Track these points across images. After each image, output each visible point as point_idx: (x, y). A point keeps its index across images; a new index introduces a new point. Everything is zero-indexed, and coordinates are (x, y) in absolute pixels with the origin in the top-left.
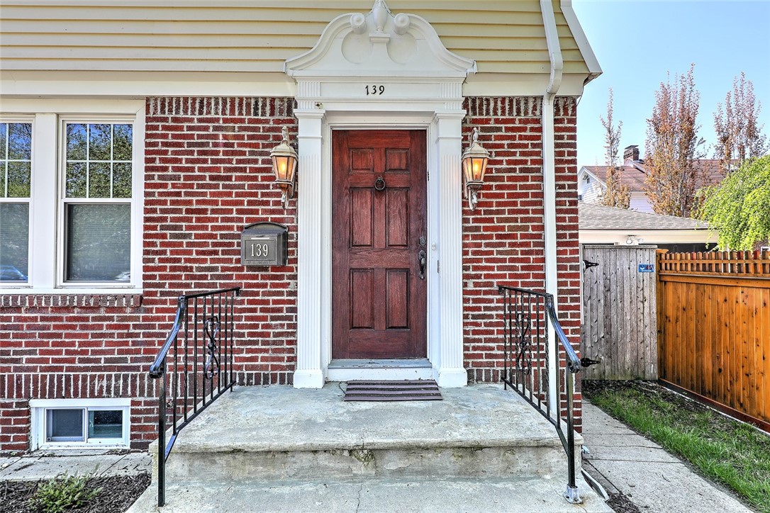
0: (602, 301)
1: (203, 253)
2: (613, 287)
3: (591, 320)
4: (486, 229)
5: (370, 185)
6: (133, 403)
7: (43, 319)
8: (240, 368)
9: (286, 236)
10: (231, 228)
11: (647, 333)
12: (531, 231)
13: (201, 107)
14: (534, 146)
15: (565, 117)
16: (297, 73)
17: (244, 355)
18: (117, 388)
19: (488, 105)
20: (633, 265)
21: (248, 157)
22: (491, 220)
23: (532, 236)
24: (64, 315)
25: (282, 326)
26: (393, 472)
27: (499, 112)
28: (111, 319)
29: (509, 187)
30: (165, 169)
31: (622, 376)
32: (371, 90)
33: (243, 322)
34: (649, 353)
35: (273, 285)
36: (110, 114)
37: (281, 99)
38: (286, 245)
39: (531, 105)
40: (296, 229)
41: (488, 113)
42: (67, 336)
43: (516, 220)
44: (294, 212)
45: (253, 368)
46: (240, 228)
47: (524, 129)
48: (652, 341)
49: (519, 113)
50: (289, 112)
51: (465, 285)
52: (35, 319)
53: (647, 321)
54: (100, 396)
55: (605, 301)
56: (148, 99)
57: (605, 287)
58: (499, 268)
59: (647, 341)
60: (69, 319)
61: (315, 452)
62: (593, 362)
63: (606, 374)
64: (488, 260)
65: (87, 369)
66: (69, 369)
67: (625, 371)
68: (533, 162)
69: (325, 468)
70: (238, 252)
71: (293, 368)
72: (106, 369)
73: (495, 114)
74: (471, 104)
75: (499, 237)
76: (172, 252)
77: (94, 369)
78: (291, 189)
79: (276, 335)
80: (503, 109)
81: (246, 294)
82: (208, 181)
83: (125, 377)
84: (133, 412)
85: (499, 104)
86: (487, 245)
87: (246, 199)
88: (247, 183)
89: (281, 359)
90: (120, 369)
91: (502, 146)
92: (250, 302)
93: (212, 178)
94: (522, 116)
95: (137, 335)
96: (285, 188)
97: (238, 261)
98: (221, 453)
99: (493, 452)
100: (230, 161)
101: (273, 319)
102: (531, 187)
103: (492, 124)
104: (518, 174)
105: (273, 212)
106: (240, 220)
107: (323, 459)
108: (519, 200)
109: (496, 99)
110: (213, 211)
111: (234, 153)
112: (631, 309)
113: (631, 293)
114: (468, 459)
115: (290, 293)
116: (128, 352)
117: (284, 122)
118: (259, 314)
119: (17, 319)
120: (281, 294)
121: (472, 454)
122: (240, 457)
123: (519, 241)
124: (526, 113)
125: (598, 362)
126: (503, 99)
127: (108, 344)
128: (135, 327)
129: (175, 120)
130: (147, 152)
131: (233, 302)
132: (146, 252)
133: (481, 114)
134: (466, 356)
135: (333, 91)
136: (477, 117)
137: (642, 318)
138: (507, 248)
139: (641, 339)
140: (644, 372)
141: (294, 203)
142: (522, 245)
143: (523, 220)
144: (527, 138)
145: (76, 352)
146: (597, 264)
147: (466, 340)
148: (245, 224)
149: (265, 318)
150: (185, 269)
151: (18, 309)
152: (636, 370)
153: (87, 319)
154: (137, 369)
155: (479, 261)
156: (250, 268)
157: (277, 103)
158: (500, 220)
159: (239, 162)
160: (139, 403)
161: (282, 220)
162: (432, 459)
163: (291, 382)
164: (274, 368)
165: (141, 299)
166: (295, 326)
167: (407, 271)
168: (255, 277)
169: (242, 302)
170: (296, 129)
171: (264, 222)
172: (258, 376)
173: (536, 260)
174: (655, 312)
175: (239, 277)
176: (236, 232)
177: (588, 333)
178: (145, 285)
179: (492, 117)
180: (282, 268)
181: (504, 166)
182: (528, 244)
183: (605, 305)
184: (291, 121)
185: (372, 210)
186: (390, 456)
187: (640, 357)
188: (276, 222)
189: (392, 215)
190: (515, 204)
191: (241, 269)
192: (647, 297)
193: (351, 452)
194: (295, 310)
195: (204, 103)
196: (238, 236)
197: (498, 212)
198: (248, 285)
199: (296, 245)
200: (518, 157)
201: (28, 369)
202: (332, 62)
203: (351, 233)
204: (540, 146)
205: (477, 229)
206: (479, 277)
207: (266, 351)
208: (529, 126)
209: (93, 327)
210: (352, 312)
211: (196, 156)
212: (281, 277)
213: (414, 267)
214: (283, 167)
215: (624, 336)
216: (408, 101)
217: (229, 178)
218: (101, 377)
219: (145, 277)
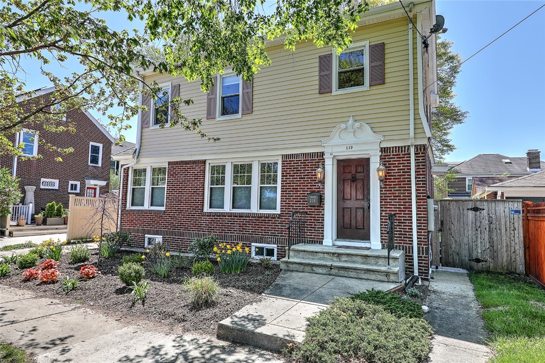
0: (487, 229)
1: (297, 201)
2: (494, 222)
3: (481, 239)
4: (389, 194)
5: (350, 178)
6: (278, 246)
7: (255, 220)
8: (307, 238)
9: (321, 196)
10: (305, 194)
11: (517, 247)
12: (407, 194)
13: (297, 157)
14: (408, 163)
15: (421, 152)
16: (324, 145)
17: (308, 234)
18: (273, 241)
19: (390, 150)
20: (507, 210)
21: (310, 171)
22: (391, 191)
23: (407, 196)
24: (260, 219)
25: (320, 225)
26: (344, 261)
27: (394, 152)
28: (272, 221)
29: (398, 179)
30: (287, 176)
31: (501, 270)
32: (348, 148)
33: (308, 223)
34: (518, 259)
35: (317, 212)
36: (271, 160)
37: (320, 152)
38: (321, 199)
39: (407, 148)
40: (324, 194)
41: (390, 153)
42: (261, 225)
43: (401, 190)
44: (324, 188)
45: (311, 238)
46: (307, 194)
47: (404, 157)
48: (521, 252)
49: (402, 152)
50: (322, 157)
51: (381, 213)
52: (253, 220)
53: (517, 241)
54: (269, 243)
55: (489, 229)
56: (282, 155)
57: (489, 221)
58: (394, 208)
59: (517, 252)
60: (261, 220)
61: (324, 253)
62: (483, 261)
63: (491, 268)
64: (390, 205)
65: (265, 235)
66: (261, 235)
67: (503, 267)
68: (407, 169)
69: (326, 258)
70: (306, 201)
71: (323, 239)
72: (271, 235)
73: (393, 152)
74: (383, 150)
75: (394, 196)
76: (288, 201)
77: (268, 235)
78: (322, 182)
79: (318, 228)
80: (396, 150)
81: (309, 214)
82: (298, 179)
83: (276, 238)
84: (278, 249)
85: (394, 149)
86: (390, 199)
87: (309, 185)
88: (310, 180)
89: (320, 236)
90: (274, 236)
91: (395, 164)
92: (310, 217)
93: (299, 178)
94: (403, 153)
95: (279, 226)
96: (320, 182)
97: (307, 204)
98: (302, 251)
99: (372, 258)
100: (305, 173)
101: (317, 223)
102: (407, 178)
103: (391, 156)
104: (402, 174)
105: (317, 188)
106: (307, 191)
107: (326, 255)
108: (402, 183)
109: (393, 147)
110: (300, 189)
111: (306, 170)
112: (506, 234)
113: (506, 225)
114: (365, 260)
115: (322, 215)
116: (276, 231)
117: (321, 160)
118: (313, 221)
119: (249, 220)
120: (320, 215)
121: (366, 258)
122: (306, 253)
123: (402, 198)
124: (405, 151)
125: (485, 261)
126: (396, 147)
127: (271, 228)
128: (278, 223)
129: (289, 161)
130: (282, 171)
131: (306, 217)
132: (281, 201)
133: (387, 153)
134: (382, 239)
135: (335, 149)
136: (386, 154)
137: (513, 239)
138: (397, 201)
139: (513, 250)
140: (515, 269)
141: (324, 186)
142: (403, 199)
143: (403, 190)
144: (405, 160)
145: (263, 230)
146: (484, 209)
147: (381, 233)
148: (309, 192)
149: (315, 222)
150: (292, 206)
151: (249, 217)
152: (510, 267)
153: (266, 220)
154: (279, 236)
155: (387, 205)
156: (310, 206)
157: (319, 154)
158: (394, 190)
159: (307, 173)
160: (279, 246)
161: (320, 191)
162: (354, 258)
163: (322, 243)
164: (317, 238)
165: (280, 215)
166: (324, 225)
167: (363, 208)
168: (312, 209)
169: (308, 217)
170: (324, 162)
171: (314, 192)
172: (312, 241)
173: (408, 205)
174: (522, 236)
175: (307, 209)
176: (306, 195)
177: (479, 245)
178: (281, 211)
179: (391, 154)
180: (320, 206)
181: (396, 171)
182: (405, 199)
183: (489, 231)
184: (323, 159)
185: (351, 186)
186: (343, 256)
187: (512, 261)
188: (318, 192)
189: (358, 189)
190: (400, 184)
191: (308, 207)
192: (517, 228)
193: (333, 254)
194: (323, 220)
195: (297, 155)
196: (307, 196)
197: (394, 188)
198: (310, 212)
199: (324, 199)
200: (401, 168)
201: (251, 234)
202: (336, 140)
203: (344, 195)
204: (410, 163)
205: (386, 194)
206: (387, 211)
207: (315, 233)
208: (406, 156)
209: (267, 223)
210: (344, 222)
211: (295, 172)
212: (319, 209)
213: (366, 207)
214: (319, 176)
215: (501, 248)
216: (360, 151)
217: (304, 178)
218: (269, 238)
219: (281, 208)
